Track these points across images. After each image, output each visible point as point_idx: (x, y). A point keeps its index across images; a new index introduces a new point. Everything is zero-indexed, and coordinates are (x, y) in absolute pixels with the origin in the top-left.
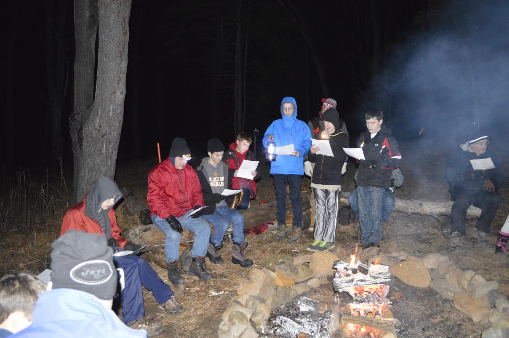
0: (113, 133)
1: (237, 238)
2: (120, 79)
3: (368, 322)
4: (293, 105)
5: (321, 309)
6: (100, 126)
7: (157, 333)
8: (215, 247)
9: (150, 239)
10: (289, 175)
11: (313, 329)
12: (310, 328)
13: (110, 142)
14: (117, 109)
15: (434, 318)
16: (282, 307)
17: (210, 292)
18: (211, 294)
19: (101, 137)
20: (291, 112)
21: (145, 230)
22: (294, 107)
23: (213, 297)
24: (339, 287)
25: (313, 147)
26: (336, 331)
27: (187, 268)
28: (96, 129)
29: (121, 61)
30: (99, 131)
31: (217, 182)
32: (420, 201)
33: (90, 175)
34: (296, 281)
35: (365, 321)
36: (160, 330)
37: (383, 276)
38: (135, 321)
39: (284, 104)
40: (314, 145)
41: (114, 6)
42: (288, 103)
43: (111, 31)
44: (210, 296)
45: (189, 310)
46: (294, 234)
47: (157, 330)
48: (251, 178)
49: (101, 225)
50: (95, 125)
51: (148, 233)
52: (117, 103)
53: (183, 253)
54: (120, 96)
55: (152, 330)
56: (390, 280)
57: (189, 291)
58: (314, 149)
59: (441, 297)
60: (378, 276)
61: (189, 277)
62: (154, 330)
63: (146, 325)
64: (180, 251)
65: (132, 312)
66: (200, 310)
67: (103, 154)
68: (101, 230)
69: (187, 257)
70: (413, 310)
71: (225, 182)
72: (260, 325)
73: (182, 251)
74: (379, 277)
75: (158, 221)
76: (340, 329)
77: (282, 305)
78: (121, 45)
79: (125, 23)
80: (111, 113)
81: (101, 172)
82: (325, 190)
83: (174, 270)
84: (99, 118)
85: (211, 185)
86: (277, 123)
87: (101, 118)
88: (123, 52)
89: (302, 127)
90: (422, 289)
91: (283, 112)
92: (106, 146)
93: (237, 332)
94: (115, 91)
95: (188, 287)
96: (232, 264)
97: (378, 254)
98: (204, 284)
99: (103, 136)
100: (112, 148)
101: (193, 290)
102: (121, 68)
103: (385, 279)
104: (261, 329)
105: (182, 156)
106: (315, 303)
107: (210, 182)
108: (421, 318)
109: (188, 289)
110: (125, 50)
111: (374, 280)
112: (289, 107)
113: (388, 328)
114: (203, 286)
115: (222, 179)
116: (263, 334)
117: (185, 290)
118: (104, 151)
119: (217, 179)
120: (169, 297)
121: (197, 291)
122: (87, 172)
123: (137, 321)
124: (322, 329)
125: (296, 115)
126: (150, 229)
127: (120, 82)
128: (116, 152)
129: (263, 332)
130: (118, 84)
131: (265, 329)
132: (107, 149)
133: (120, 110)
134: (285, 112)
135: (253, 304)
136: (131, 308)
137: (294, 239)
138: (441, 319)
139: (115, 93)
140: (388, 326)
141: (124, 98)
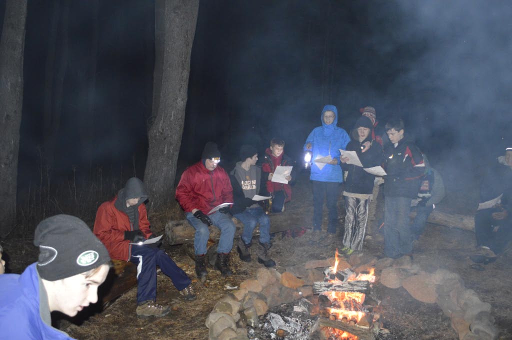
0: (174, 136)
1: (263, 239)
2: (181, 87)
3: (343, 327)
4: (334, 113)
5: (313, 311)
6: (163, 130)
7: (164, 315)
8: (245, 245)
9: (182, 233)
10: (327, 182)
11: (296, 328)
12: (295, 327)
13: (171, 144)
14: (178, 114)
15: (426, 334)
16: (282, 306)
17: (226, 286)
18: (226, 287)
19: (163, 139)
20: (331, 120)
21: (177, 225)
22: (335, 116)
23: (228, 290)
24: (317, 291)
25: (343, 157)
26: (314, 333)
27: (213, 263)
28: (159, 132)
29: (183, 70)
30: (162, 133)
31: (248, 185)
32: (462, 216)
33: (153, 173)
34: (305, 284)
35: (341, 326)
36: (168, 313)
37: (360, 284)
38: (145, 302)
39: (325, 112)
40: (342, 155)
41: (177, 20)
42: (328, 110)
43: (175, 43)
44: (225, 289)
45: (201, 299)
46: (326, 240)
47: (164, 312)
48: (286, 182)
49: (130, 217)
50: (158, 129)
51: (180, 228)
52: (178, 109)
53: (210, 248)
54: (181, 102)
55: (159, 311)
56: (366, 289)
57: (208, 284)
58: (343, 159)
59: (443, 314)
60: (356, 283)
61: (214, 270)
62: (161, 312)
63: (155, 306)
64: (207, 246)
65: (144, 294)
66: (210, 301)
67: (165, 155)
68: (129, 221)
69: (214, 252)
70: (410, 325)
71: (257, 185)
72: (251, 318)
73: (209, 247)
74: (356, 285)
75: (189, 218)
76: (318, 331)
77: (282, 304)
78: (184, 56)
79: (187, 35)
80: (172, 118)
81: (163, 171)
82: (356, 198)
83: (201, 264)
84: (162, 121)
85: (244, 188)
86: (317, 130)
87: (164, 122)
88: (185, 61)
89: (342, 135)
90: (428, 304)
91: (323, 120)
92: (168, 148)
93: (214, 320)
94: (176, 98)
95: (209, 280)
96: (258, 263)
97: (391, 266)
98: (224, 278)
99: (165, 139)
100: (173, 149)
101: (212, 283)
102: (183, 77)
103: (361, 287)
104: (251, 323)
105: (211, 159)
106: (310, 305)
107: (242, 185)
108: (414, 333)
109: (208, 281)
110: (187, 60)
111: (351, 287)
112: (329, 115)
113: (363, 335)
114: (223, 280)
115: (254, 182)
116: (252, 327)
117: (205, 281)
118: (166, 152)
119: (249, 183)
120: (187, 286)
121: (215, 284)
122: (150, 171)
123: (147, 302)
124: (305, 329)
125: (336, 123)
126: (181, 224)
127: (182, 90)
128: (177, 153)
129: (253, 325)
130: (180, 91)
131: (254, 323)
132: (168, 150)
133: (182, 115)
134: (325, 119)
135: (250, 299)
136: (143, 290)
137: (326, 245)
138: (433, 336)
139: (176, 99)
140: (363, 334)
141: (185, 104)
